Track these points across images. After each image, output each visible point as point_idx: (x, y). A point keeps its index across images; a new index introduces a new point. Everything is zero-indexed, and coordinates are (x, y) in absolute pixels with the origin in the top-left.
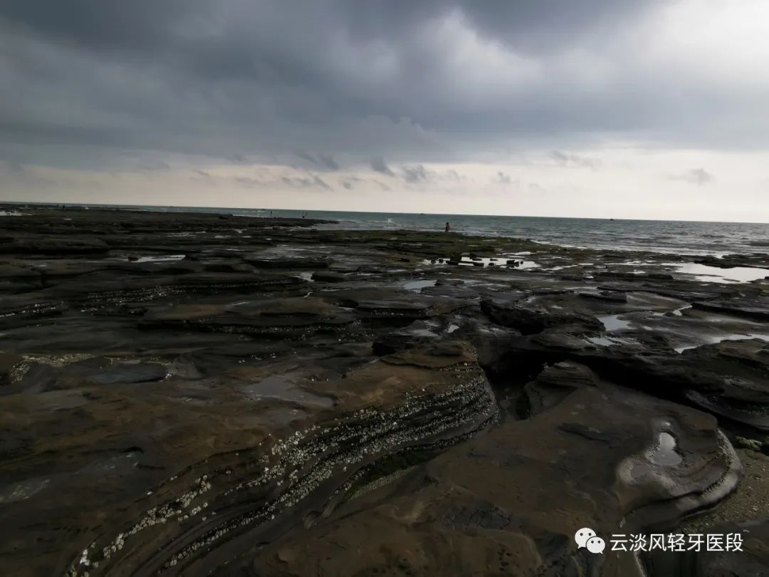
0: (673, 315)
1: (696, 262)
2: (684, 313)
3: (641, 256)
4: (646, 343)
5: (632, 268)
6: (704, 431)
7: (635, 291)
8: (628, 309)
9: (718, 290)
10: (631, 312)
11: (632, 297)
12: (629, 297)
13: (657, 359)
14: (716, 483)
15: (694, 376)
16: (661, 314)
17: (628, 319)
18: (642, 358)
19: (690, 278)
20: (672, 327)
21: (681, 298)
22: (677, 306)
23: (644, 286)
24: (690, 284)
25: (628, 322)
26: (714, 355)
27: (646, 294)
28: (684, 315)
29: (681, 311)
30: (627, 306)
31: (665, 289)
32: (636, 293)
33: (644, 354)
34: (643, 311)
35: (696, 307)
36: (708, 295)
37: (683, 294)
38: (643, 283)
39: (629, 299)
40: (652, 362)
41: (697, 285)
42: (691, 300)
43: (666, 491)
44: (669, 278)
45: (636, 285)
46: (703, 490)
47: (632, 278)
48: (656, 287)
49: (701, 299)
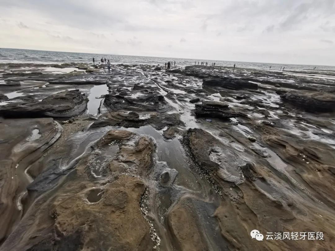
0: (42, 87)
1: (52, 67)
2: (47, 86)
3: (29, 65)
4: (25, 100)
5: (25, 71)
6: (48, 124)
7: (25, 80)
8: (23, 88)
9: (58, 76)
10: (24, 89)
11: (23, 83)
12: (21, 83)
13: (28, 105)
14: (53, 137)
15: (43, 107)
16: (38, 88)
17: (22, 92)
18: (22, 106)
19: (50, 73)
20: (41, 92)
21: (45, 81)
22: (44, 84)
23: (29, 77)
24: (49, 75)
25: (22, 93)
26: (52, 99)
27: (30, 81)
28: (46, 87)
29: (45, 85)
30: (22, 87)
31: (38, 78)
32: (25, 81)
33: (23, 104)
34: (30, 88)
35: (51, 83)
36: (55, 78)
37: (45, 79)
38: (29, 76)
39: (22, 84)
40: (26, 106)
41: (52, 75)
42: (48, 81)
43: (35, 148)
44: (41, 74)
45: (25, 77)
46: (49, 141)
47: (23, 75)
48: (34, 78)
49: (52, 80)
